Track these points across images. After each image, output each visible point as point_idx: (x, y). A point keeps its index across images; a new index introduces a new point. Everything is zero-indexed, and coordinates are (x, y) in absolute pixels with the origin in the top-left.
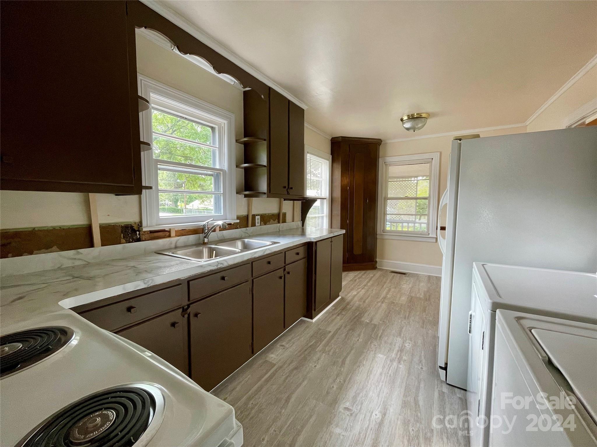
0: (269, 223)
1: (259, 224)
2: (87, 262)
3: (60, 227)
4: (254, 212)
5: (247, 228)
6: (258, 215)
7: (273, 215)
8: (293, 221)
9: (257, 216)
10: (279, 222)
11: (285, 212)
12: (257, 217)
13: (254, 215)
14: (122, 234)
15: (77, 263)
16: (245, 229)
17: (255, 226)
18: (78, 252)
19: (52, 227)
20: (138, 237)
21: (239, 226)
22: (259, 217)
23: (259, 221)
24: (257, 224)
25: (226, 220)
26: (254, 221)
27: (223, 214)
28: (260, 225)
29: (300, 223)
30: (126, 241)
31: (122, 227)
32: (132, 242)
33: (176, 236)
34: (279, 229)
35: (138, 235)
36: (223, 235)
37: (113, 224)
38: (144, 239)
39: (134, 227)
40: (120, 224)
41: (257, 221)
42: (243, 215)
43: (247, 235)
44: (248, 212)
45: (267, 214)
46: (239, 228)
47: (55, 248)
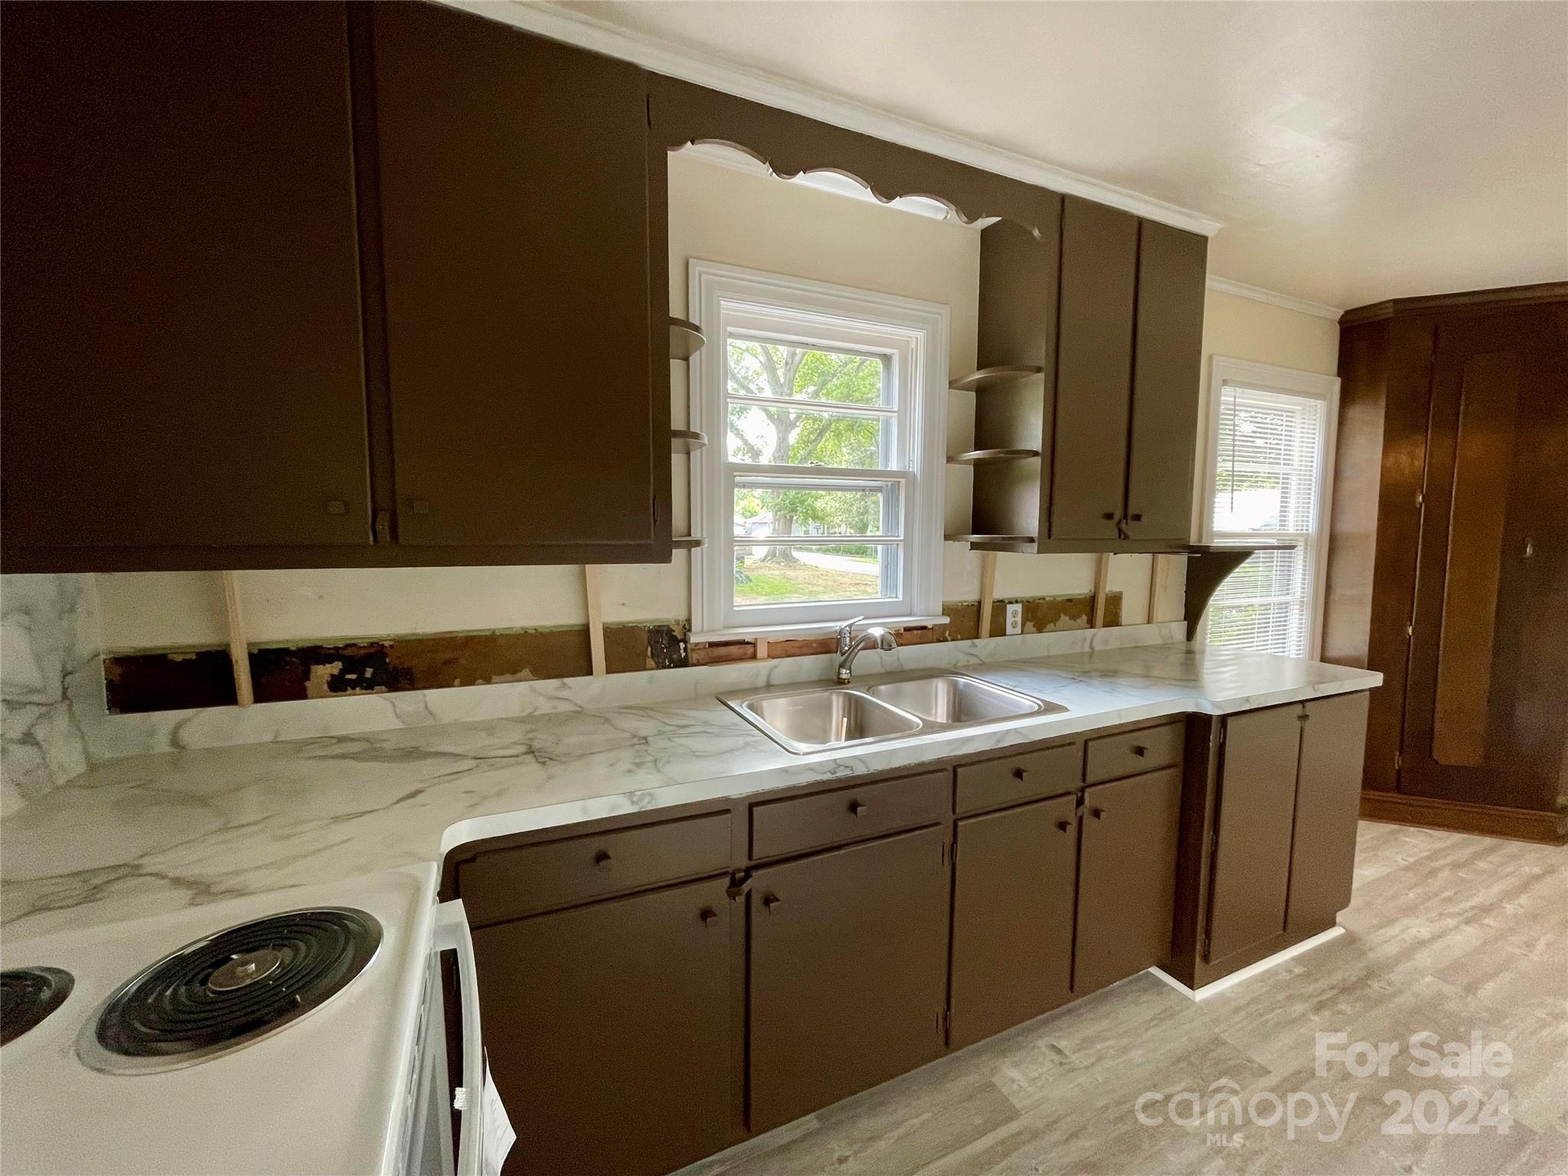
0: (1055, 625)
1: (1019, 630)
2: (580, 707)
3: (536, 629)
4: (1000, 592)
5: (976, 641)
7: (1070, 600)
8: (1148, 623)
9: (1011, 603)
10: (1091, 624)
11: (1116, 589)
12: (1010, 608)
13: (1002, 601)
14: (649, 648)
15: (563, 707)
16: (968, 642)
17: (1005, 635)
18: (564, 684)
19: (522, 628)
20: (683, 654)
21: (950, 635)
22: (1019, 607)
23: (1019, 619)
24: (1009, 630)
25: (910, 615)
26: (1003, 621)
27: (901, 599)
28: (1022, 633)
29: (1179, 629)
30: (656, 663)
31: (650, 631)
32: (669, 667)
33: (770, 656)
34: (1091, 647)
35: (682, 651)
36: (898, 658)
37: (630, 625)
38: (695, 661)
39: (674, 631)
40: (645, 624)
41: (1009, 620)
42: (965, 602)
43: (973, 661)
44: (982, 592)
45: (1047, 599)
46: (949, 638)
47: (526, 672)
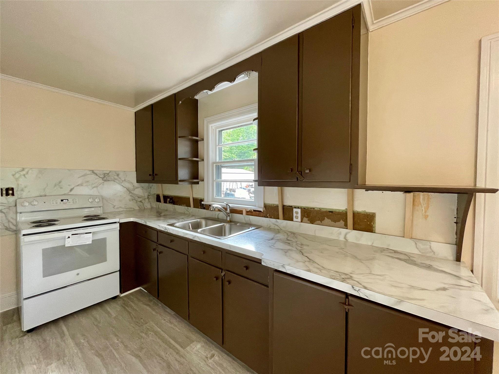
0: (321, 222)
1: (299, 220)
4: (288, 203)
5: (278, 220)
6: (298, 208)
7: (332, 212)
8: (405, 237)
9: (295, 208)
10: (347, 227)
12: (295, 210)
13: (291, 206)
14: (199, 204)
16: (275, 220)
17: (293, 221)
22: (299, 211)
23: (299, 215)
24: (295, 219)
28: (302, 222)
32: (202, 209)
37: (197, 198)
41: (295, 215)
43: (277, 227)
45: (315, 209)
46: (269, 217)
